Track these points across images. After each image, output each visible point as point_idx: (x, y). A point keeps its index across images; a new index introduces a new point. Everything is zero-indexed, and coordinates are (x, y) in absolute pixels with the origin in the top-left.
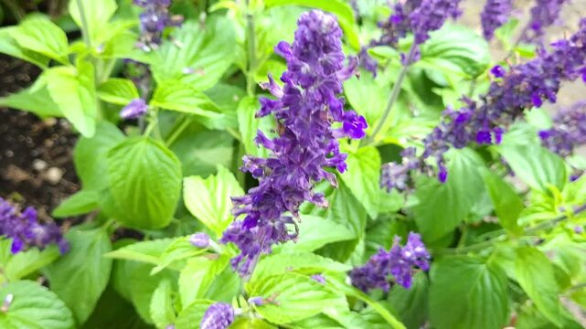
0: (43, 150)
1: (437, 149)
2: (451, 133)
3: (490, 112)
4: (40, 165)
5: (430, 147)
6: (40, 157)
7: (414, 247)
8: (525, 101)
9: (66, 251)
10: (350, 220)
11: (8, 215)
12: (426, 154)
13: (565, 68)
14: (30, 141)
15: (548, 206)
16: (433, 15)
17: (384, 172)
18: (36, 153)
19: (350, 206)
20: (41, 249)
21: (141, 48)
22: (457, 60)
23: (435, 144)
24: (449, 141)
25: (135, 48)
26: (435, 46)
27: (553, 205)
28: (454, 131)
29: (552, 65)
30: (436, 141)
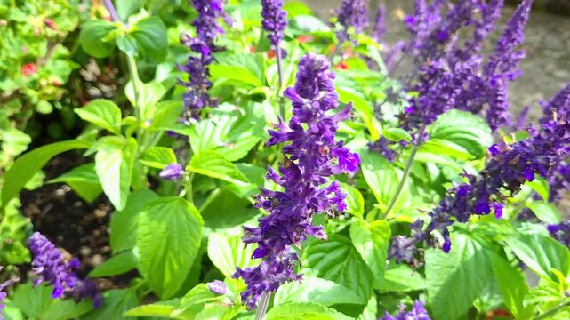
0: (89, 238)
1: (442, 222)
2: (455, 206)
3: (489, 186)
4: (85, 251)
5: (436, 220)
6: (87, 244)
7: (417, 313)
8: (519, 175)
9: (99, 305)
10: (359, 285)
11: (56, 261)
12: (431, 227)
13: (553, 146)
14: (80, 229)
15: (554, 290)
16: (438, 98)
17: (394, 243)
18: (83, 240)
19: (361, 272)
20: (77, 301)
21: (183, 123)
22: (461, 142)
23: (441, 218)
24: (453, 215)
25: (178, 122)
26: (441, 129)
27: (558, 290)
28: (458, 205)
29: (542, 143)
30: (441, 214)
